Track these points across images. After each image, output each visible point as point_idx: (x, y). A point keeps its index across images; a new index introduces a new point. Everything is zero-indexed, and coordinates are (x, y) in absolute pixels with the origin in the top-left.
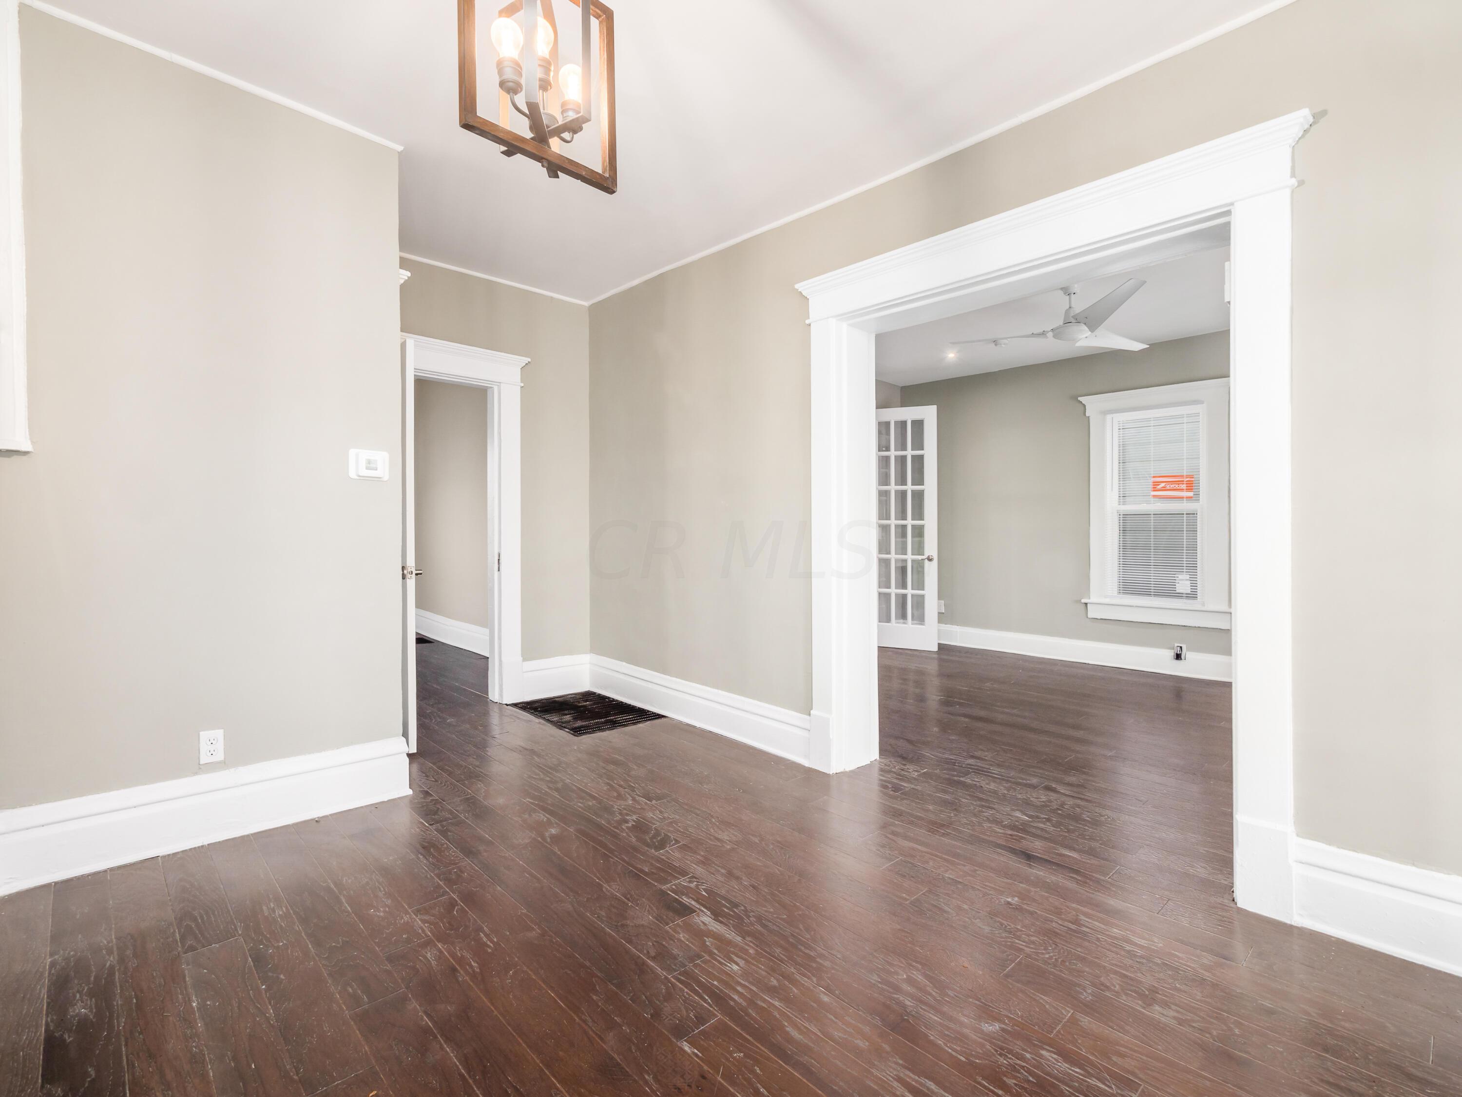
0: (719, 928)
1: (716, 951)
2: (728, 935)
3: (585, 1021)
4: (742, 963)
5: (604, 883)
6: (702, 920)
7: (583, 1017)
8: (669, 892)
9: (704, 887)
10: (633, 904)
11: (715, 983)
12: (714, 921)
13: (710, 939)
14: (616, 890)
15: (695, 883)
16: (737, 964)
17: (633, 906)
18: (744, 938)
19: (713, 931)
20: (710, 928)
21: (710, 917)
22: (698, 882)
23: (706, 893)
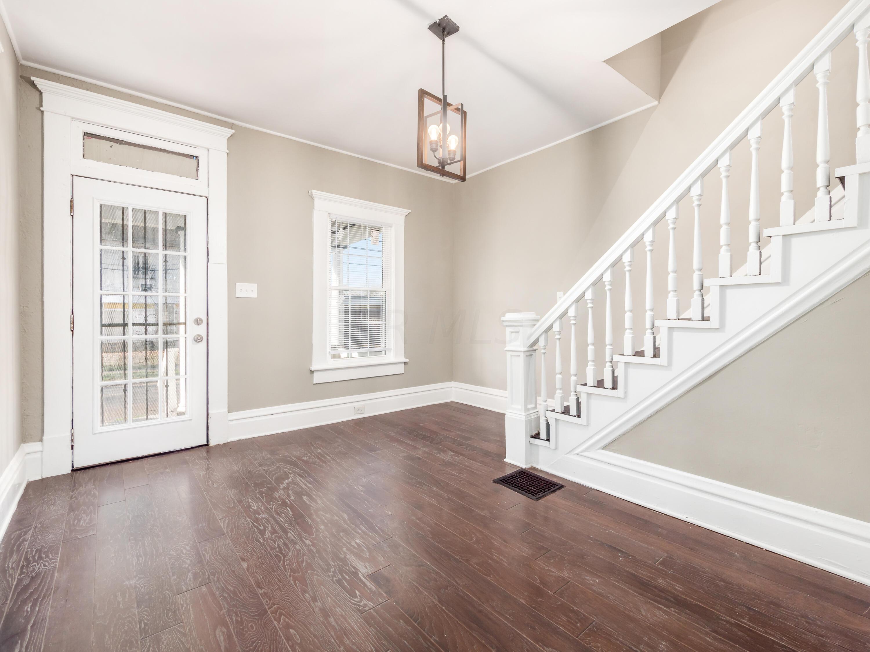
0: (358, 564)
1: (365, 550)
2: (354, 559)
3: (431, 520)
4: (353, 543)
5: (438, 605)
6: (366, 569)
7: (433, 522)
8: (385, 595)
9: (355, 599)
10: (413, 583)
11: (371, 534)
12: (358, 568)
13: (366, 556)
14: (426, 597)
15: (361, 604)
16: (356, 543)
17: (413, 581)
18: (345, 557)
19: (362, 562)
20: (363, 564)
21: (360, 572)
22: (359, 605)
23: (356, 593)
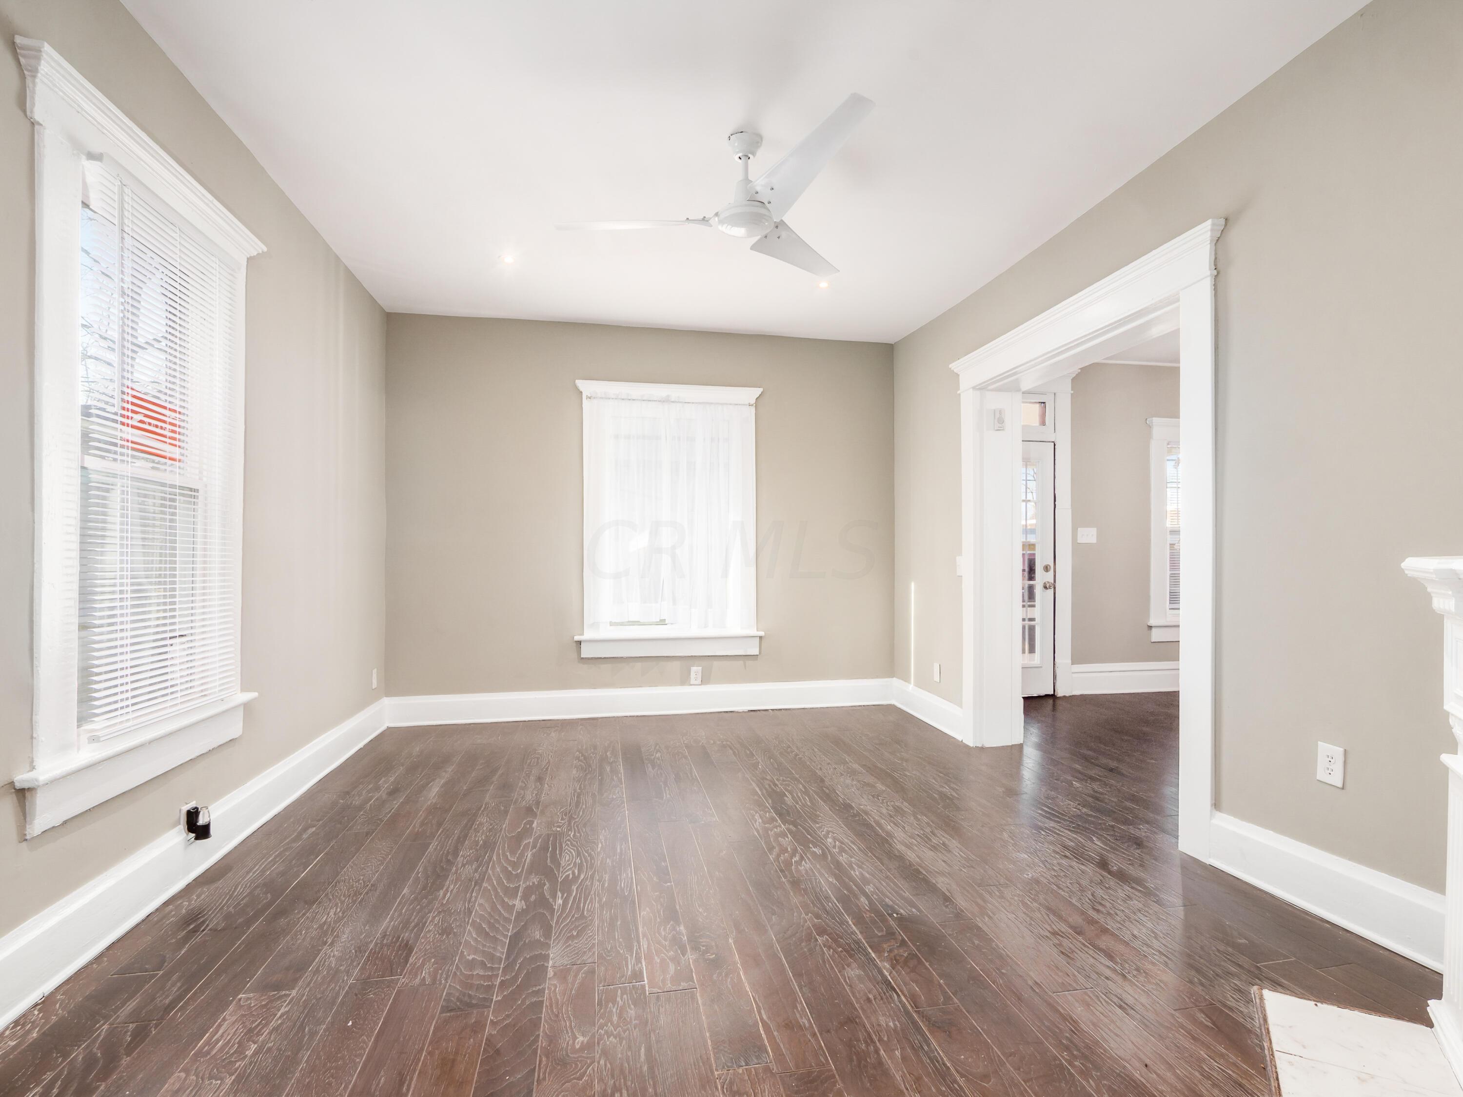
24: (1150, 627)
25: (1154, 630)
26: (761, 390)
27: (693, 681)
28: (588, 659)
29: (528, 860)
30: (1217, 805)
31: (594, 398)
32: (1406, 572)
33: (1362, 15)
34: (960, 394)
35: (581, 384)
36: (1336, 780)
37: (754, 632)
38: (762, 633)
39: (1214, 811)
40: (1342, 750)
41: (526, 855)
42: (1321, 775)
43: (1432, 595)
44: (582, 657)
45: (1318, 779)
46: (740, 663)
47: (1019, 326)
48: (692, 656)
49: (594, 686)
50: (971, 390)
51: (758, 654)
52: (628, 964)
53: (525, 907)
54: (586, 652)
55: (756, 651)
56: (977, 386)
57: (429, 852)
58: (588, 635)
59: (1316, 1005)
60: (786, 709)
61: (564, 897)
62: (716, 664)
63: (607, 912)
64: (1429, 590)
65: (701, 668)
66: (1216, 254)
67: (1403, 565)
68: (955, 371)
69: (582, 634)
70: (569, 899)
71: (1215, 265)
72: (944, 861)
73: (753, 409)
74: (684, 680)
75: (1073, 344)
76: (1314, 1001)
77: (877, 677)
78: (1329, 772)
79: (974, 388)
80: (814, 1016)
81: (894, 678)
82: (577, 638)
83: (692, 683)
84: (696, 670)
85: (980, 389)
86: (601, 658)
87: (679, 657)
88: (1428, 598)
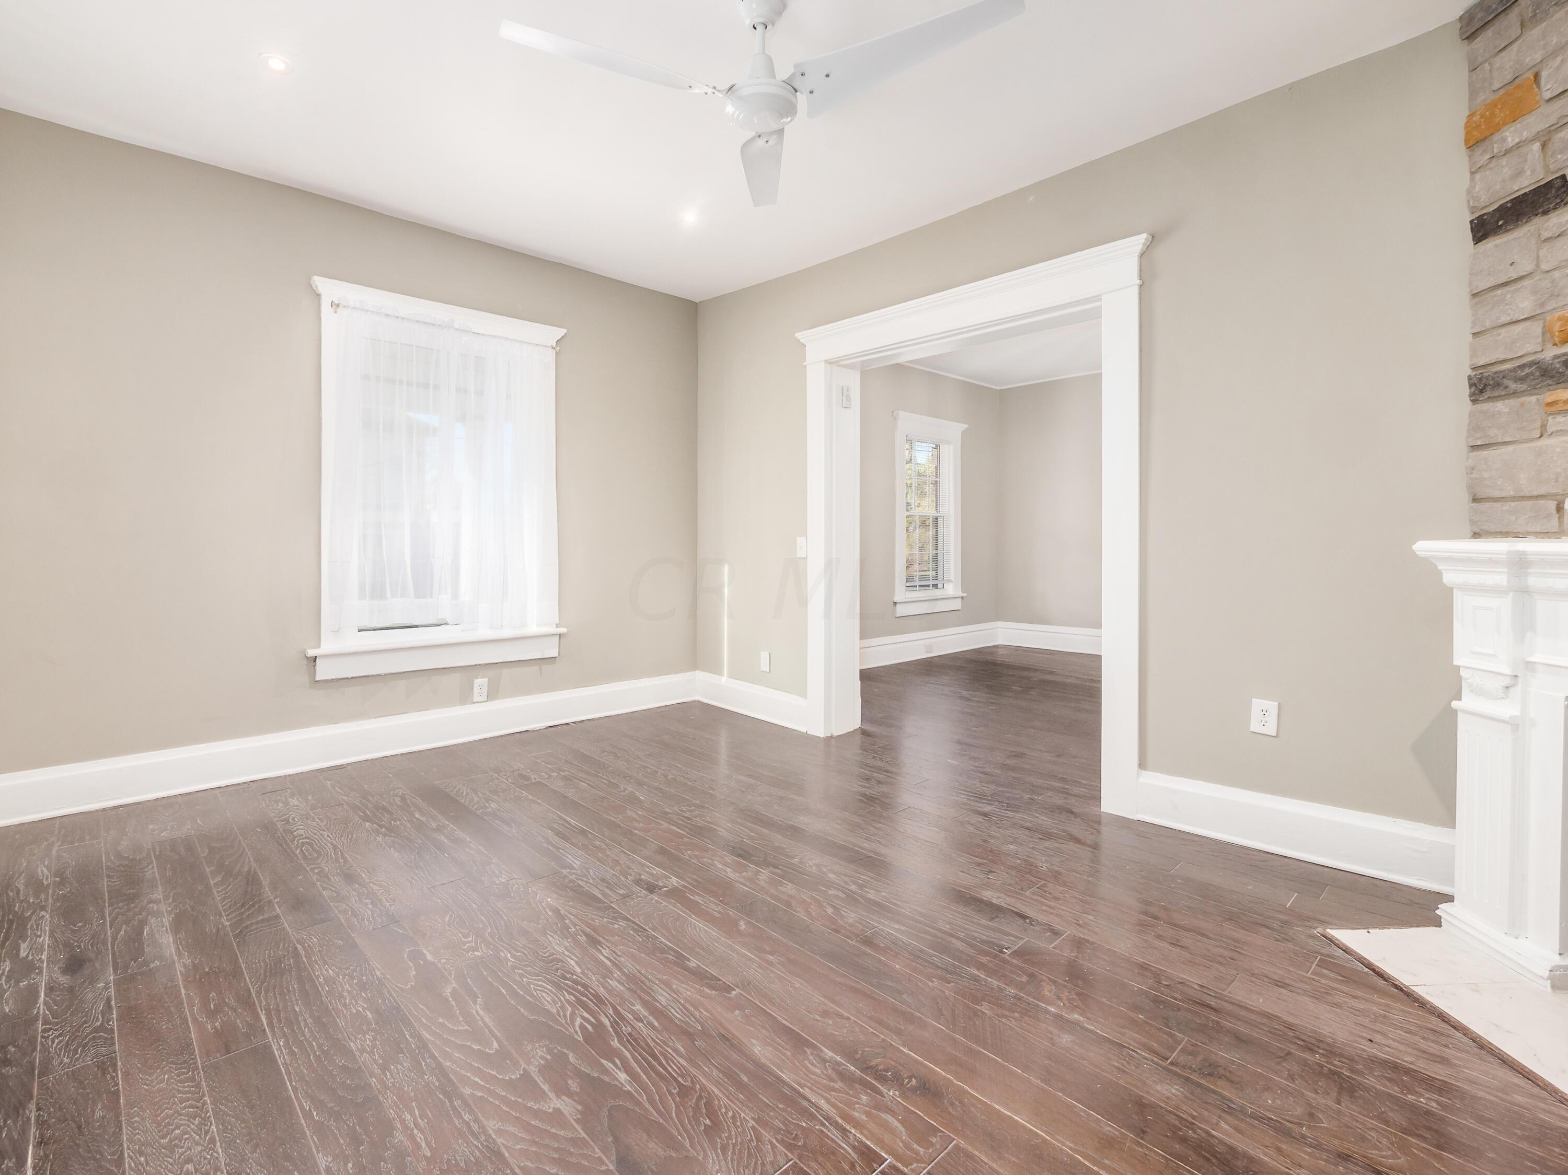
24: (895, 603)
25: (898, 605)
26: (565, 331)
27: (476, 698)
28: (326, 681)
29: (491, 1024)
30: (1142, 765)
31: (344, 307)
32: (1417, 553)
33: (1290, 89)
34: (805, 366)
35: (322, 284)
36: (1271, 729)
37: (554, 630)
38: (563, 630)
39: (1140, 770)
40: (1277, 704)
41: (474, 1012)
42: (1255, 726)
43: (1442, 571)
44: (317, 679)
45: (1251, 730)
46: (534, 669)
47: (888, 307)
48: (476, 665)
49: (334, 719)
50: (824, 362)
51: (557, 655)
52: (840, 1145)
53: (579, 1107)
54: (324, 671)
55: (554, 653)
56: (829, 360)
57: (285, 1064)
58: (327, 646)
59: (1369, 932)
60: (589, 720)
61: (620, 1065)
62: (506, 672)
63: (708, 1067)
64: (1439, 567)
65: (487, 679)
66: (1140, 266)
67: (1414, 547)
68: (801, 340)
69: (318, 646)
70: (630, 1066)
71: (1140, 276)
72: (962, 872)
73: (551, 355)
74: (465, 697)
75: (965, 330)
76: (1365, 929)
77: (681, 671)
78: (1263, 723)
79: (826, 361)
80: (1105, 1116)
81: (697, 671)
82: (311, 653)
83: (475, 700)
84: (480, 683)
85: (830, 363)
86: (347, 678)
87: (460, 667)
88: (1440, 574)
